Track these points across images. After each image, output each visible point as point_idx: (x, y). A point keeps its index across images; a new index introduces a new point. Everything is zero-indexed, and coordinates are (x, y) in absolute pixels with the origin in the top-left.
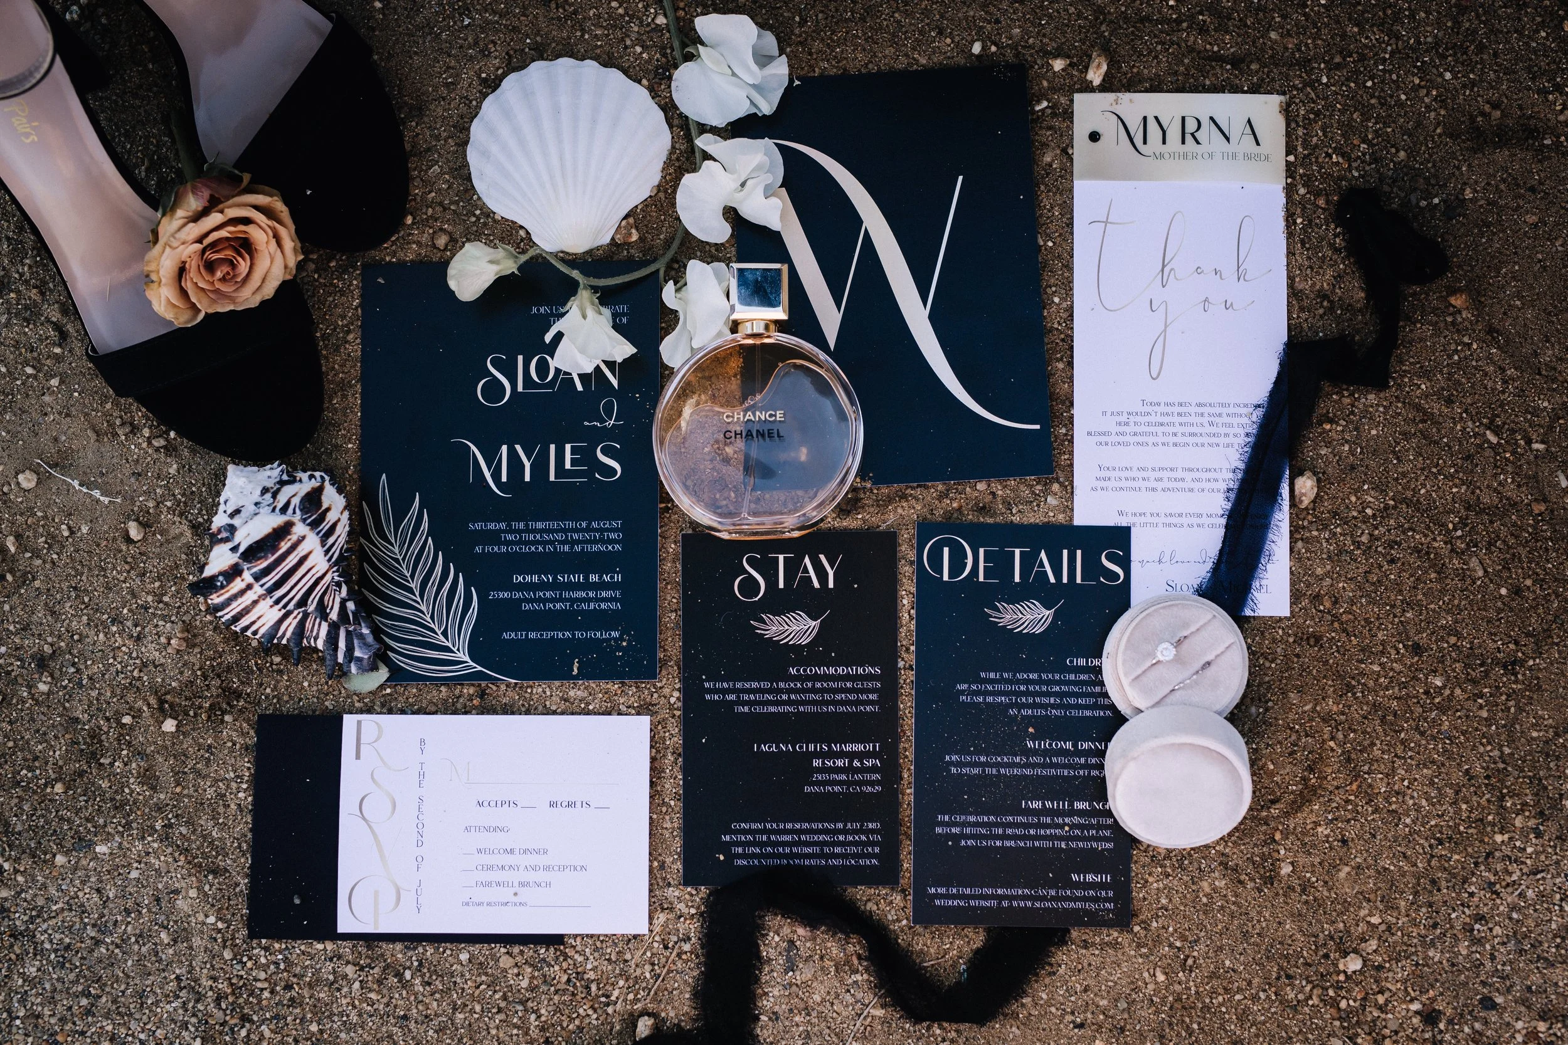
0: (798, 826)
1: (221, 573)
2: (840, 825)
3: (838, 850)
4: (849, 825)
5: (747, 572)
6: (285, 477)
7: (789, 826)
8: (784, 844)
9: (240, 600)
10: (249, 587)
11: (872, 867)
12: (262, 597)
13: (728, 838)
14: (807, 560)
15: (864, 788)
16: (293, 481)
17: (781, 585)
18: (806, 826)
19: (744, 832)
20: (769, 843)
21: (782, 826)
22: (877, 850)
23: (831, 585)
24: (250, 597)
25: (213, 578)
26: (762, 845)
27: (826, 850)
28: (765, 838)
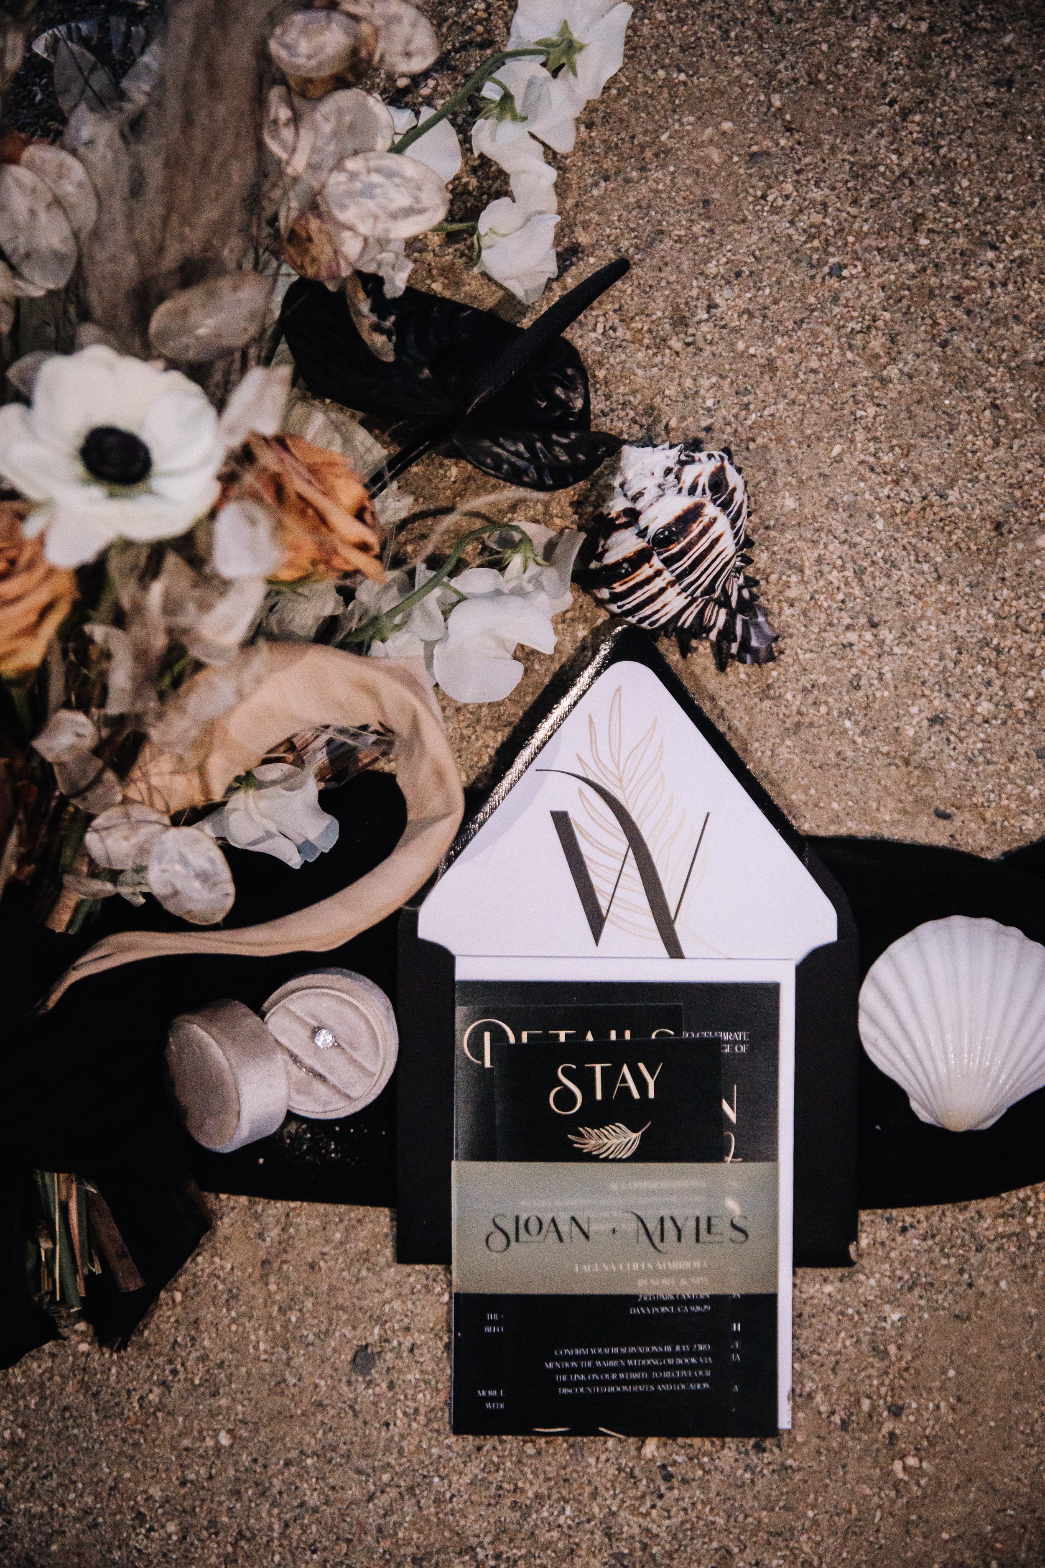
0: (624, 1351)
1: (625, 560)
2: (668, 1349)
3: (667, 1375)
4: (678, 1348)
5: (560, 1083)
6: (683, 458)
7: (615, 1350)
8: (610, 1370)
9: (646, 588)
10: (658, 573)
11: (703, 1390)
12: (672, 584)
13: (551, 1365)
14: (625, 1070)
15: (693, 1309)
16: (691, 461)
17: (599, 1096)
18: (632, 1350)
19: (569, 1358)
20: (594, 1369)
21: (607, 1351)
22: (708, 1373)
23: (651, 1095)
24: (659, 583)
25: (618, 565)
26: (586, 1371)
27: (655, 1375)
28: (589, 1364)
